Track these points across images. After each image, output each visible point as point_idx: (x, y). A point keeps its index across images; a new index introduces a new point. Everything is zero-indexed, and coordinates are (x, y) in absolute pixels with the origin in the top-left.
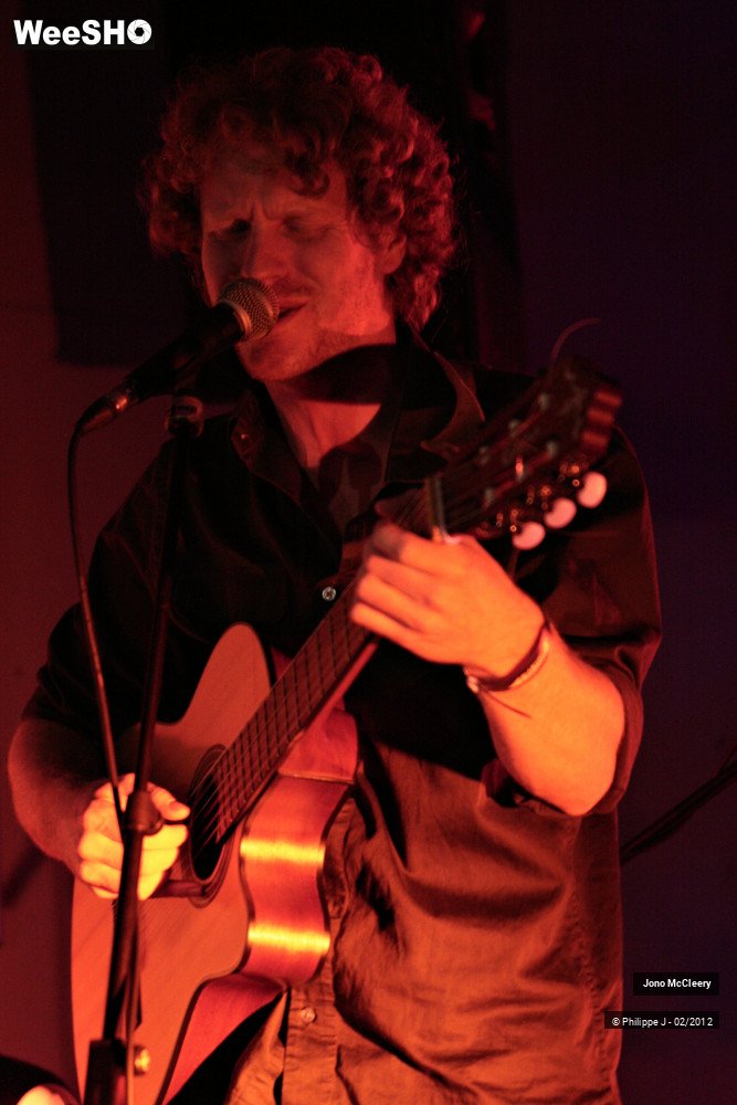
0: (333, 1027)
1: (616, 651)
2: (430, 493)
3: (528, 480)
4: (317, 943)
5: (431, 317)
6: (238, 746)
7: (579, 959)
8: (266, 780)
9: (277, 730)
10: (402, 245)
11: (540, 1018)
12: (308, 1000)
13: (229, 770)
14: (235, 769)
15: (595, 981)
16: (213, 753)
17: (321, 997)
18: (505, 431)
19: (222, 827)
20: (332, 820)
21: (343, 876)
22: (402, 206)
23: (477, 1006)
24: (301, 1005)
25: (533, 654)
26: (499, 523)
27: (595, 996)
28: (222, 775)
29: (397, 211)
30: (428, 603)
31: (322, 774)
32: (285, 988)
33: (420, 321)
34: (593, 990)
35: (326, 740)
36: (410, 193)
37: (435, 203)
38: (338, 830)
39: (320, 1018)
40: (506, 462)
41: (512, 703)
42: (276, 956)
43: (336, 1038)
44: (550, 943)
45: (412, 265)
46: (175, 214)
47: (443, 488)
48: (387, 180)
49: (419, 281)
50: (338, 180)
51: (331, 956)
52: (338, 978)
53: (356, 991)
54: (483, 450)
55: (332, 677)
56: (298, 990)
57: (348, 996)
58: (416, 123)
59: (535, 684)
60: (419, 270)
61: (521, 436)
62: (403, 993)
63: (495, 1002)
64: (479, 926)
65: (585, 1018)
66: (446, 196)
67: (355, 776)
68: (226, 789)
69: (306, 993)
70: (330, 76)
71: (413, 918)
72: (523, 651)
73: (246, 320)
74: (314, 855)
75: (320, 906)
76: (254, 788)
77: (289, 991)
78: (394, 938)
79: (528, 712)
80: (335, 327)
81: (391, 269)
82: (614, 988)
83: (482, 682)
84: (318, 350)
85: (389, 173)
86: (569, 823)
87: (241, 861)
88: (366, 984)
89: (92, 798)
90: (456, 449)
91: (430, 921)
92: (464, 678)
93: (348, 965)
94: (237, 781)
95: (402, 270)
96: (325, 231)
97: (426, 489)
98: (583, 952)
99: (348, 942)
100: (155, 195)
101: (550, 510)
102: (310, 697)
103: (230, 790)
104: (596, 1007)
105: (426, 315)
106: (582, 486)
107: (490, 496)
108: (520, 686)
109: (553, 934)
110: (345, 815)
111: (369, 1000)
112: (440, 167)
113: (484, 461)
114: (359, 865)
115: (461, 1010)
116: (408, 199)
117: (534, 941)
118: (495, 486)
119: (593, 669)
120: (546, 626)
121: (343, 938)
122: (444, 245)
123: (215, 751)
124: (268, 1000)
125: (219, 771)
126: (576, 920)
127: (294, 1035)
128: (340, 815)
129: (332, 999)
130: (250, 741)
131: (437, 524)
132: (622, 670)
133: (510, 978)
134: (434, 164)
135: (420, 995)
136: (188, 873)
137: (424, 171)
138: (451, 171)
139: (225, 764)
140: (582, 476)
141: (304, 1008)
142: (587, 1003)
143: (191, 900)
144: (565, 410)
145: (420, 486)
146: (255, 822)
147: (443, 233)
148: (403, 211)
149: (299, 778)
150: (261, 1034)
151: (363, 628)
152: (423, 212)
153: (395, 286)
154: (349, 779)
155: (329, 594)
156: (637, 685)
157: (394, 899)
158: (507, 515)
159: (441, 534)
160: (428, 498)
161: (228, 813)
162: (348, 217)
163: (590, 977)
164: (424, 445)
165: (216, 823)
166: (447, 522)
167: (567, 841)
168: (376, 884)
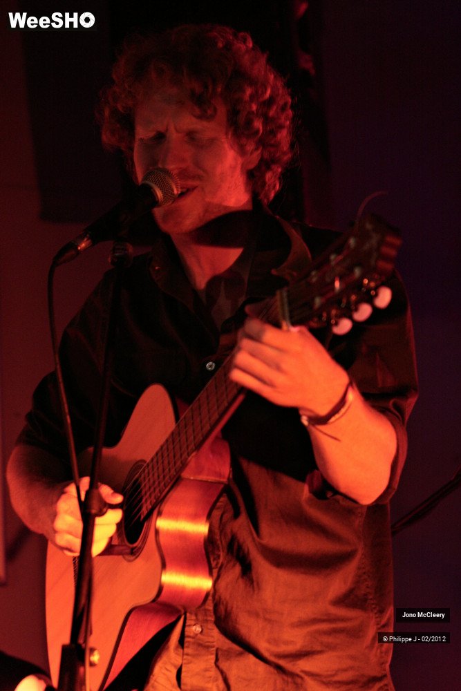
0: (212, 637)
1: (392, 402)
2: (280, 299)
3: (342, 291)
4: (204, 583)
5: (275, 197)
6: (155, 460)
7: (365, 595)
8: (173, 481)
9: (181, 449)
10: (259, 152)
11: (341, 631)
12: (197, 619)
13: (149, 476)
14: (153, 475)
15: (378, 609)
16: (138, 465)
17: (205, 618)
18: (328, 260)
19: (144, 511)
20: (213, 507)
21: (219, 542)
22: (261, 128)
23: (302, 623)
24: (193, 623)
25: (343, 401)
26: (324, 319)
27: (377, 618)
28: (145, 478)
29: (258, 132)
30: (278, 368)
31: (208, 477)
32: (183, 611)
33: (268, 199)
34: (376, 614)
35: (211, 456)
36: (267, 120)
37: (281, 127)
38: (216, 513)
39: (205, 631)
40: (328, 280)
41: (329, 433)
42: (179, 592)
43: (215, 643)
44: (349, 584)
45: (265, 164)
46: (118, 125)
47: (288, 296)
48: (253, 112)
49: (268, 175)
50: (222, 111)
51: (211, 593)
52: (216, 606)
53: (228, 614)
54: (313, 273)
55: (216, 416)
56: (191, 613)
57: (222, 617)
58: (272, 77)
59: (343, 420)
60: (268, 168)
61: (337, 264)
62: (257, 615)
63: (314, 621)
64: (305, 573)
65: (372, 632)
66: (288, 122)
67: (228, 478)
68: (148, 486)
69: (196, 615)
70: (220, 45)
71: (263, 568)
72: (336, 400)
73: (159, 194)
74: (202, 528)
75: (206, 560)
76: (165, 486)
77: (185, 614)
78: (251, 581)
79: (340, 438)
80: (216, 201)
81: (251, 167)
82: (389, 612)
83: (310, 419)
84: (204, 216)
85: (254, 108)
86: (359, 510)
87: (157, 532)
88: (234, 609)
89: (63, 493)
90: (295, 274)
91: (274, 570)
92: (299, 417)
93: (223, 597)
94: (154, 482)
95: (258, 167)
96: (212, 141)
97: (278, 297)
98: (368, 590)
99: (222, 584)
100: (107, 113)
101: (356, 310)
102: (202, 429)
103: (150, 488)
104: (378, 624)
105: (272, 195)
106: (377, 295)
107: (318, 301)
108: (334, 422)
109: (350, 579)
110: (221, 504)
111: (236, 620)
112: (286, 104)
113: (314, 280)
114: (229, 536)
115: (293, 626)
116: (265, 124)
117: (338, 583)
118: (322, 295)
119: (378, 413)
120: (350, 384)
121: (219, 581)
122: (285, 153)
123: (140, 463)
124: (173, 619)
125: (142, 476)
126: (364, 570)
127: (189, 642)
128: (219, 504)
129: (213, 619)
130: (163, 457)
131: (284, 318)
132: (395, 414)
133: (323, 606)
134: (282, 103)
135: (268, 616)
136: (122, 541)
137: (275, 107)
138: (292, 107)
139: (146, 471)
140: (377, 289)
141: (195, 625)
142: (373, 622)
143: (124, 557)
144: (367, 247)
145: (274, 295)
146: (166, 507)
147: (285, 146)
148: (261, 132)
149: (193, 480)
150: (168, 641)
151: (237, 384)
152: (273, 133)
153: (253, 177)
154: (225, 480)
155: (211, 366)
156: (403, 423)
157: (251, 556)
158: (329, 314)
159: (287, 325)
160: (278, 303)
161: (149, 502)
162: (227, 134)
163: (374, 606)
164: (274, 272)
165: (140, 509)
166: (291, 317)
167: (358, 522)
168: (240, 547)
